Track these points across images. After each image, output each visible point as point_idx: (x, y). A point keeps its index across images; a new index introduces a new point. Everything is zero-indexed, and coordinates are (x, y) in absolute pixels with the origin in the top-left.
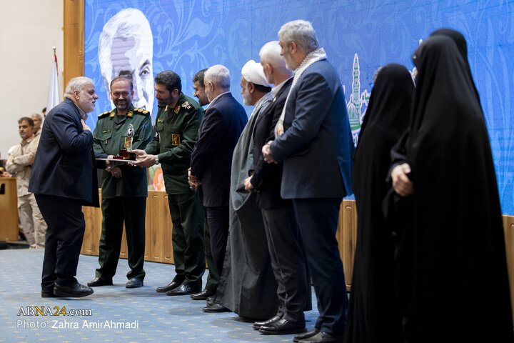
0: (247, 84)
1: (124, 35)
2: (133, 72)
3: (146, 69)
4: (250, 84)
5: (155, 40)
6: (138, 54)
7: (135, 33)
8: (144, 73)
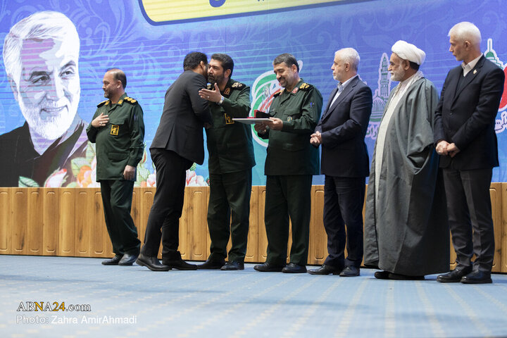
0: (401, 62)
1: (40, 37)
2: (51, 73)
3: (70, 70)
4: (405, 62)
5: (82, 43)
6: (58, 55)
7: (55, 35)
8: (65, 73)
